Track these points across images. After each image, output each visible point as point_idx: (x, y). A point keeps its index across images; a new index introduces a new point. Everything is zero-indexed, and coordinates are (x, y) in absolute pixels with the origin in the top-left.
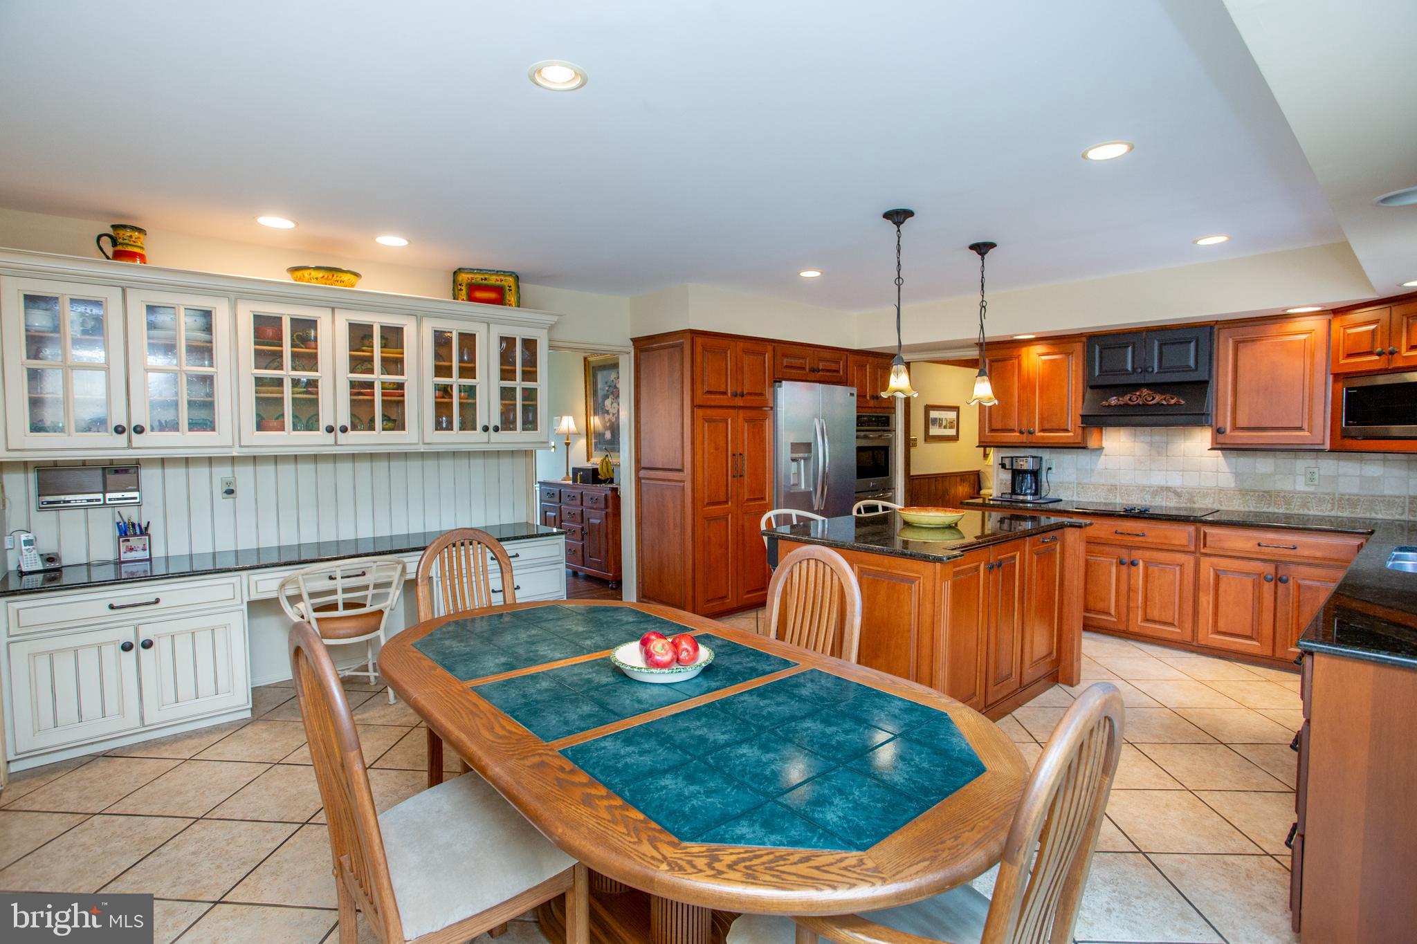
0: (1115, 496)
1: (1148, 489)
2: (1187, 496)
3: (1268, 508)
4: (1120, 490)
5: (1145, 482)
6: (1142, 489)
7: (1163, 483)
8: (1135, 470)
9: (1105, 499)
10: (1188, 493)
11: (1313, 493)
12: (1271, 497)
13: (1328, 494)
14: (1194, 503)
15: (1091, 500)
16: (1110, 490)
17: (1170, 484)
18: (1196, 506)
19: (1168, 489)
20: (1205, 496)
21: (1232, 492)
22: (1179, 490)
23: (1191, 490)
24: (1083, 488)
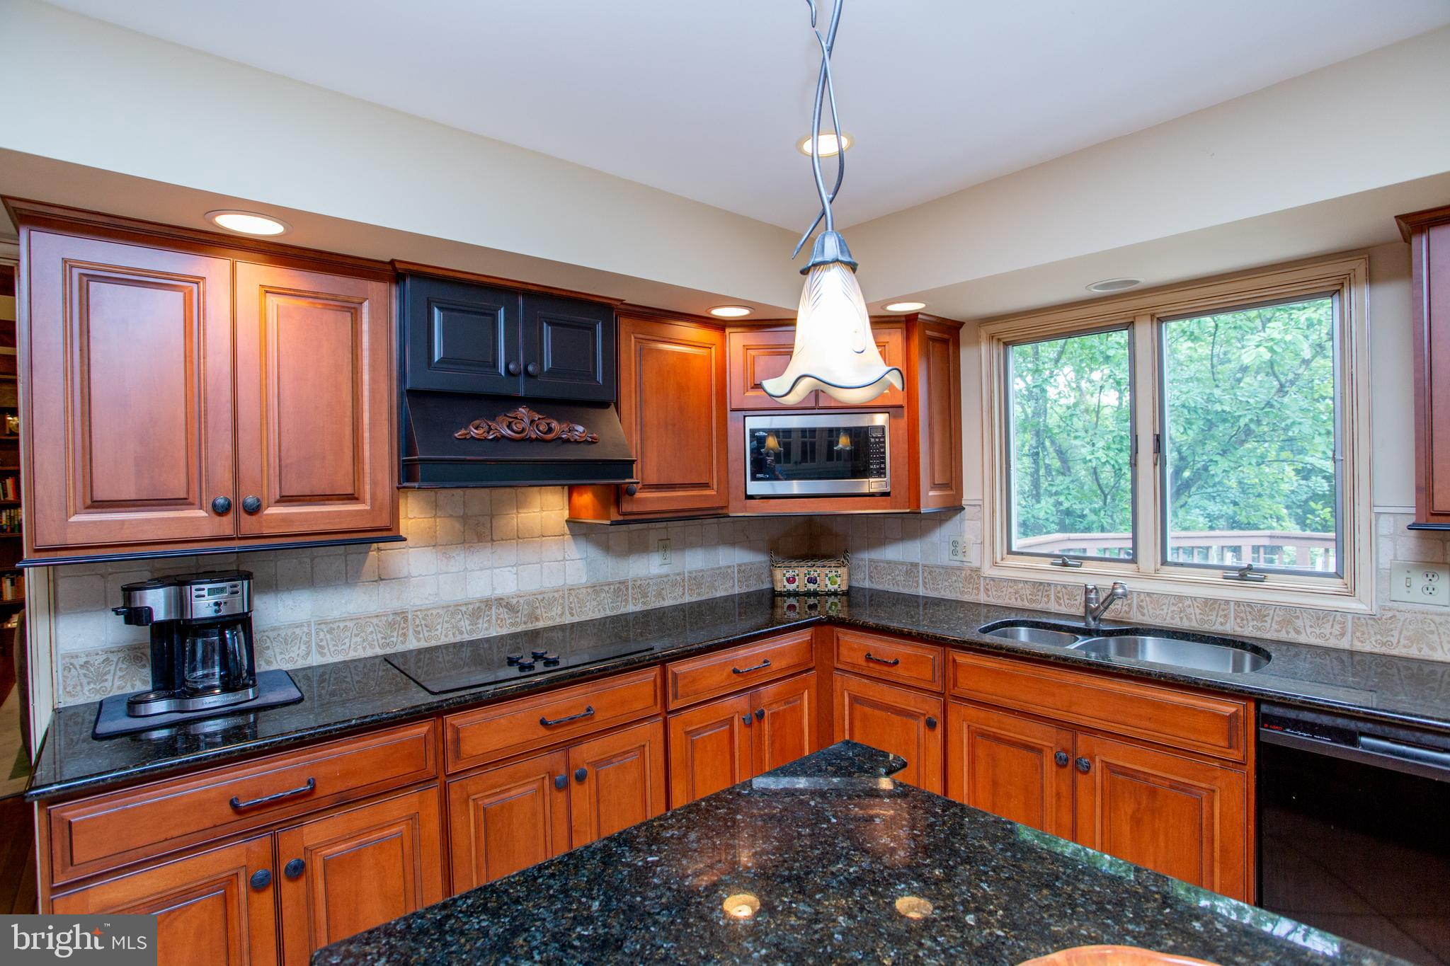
0: (404, 634)
1: (464, 609)
2: (526, 610)
3: (625, 607)
4: (414, 620)
5: (459, 596)
6: (454, 609)
7: (487, 593)
8: (437, 574)
9: (382, 646)
10: (528, 603)
11: (667, 576)
12: (627, 589)
13: (678, 574)
14: (537, 619)
15: (352, 655)
16: (391, 625)
17: (499, 592)
18: (540, 625)
19: (500, 602)
20: (550, 604)
21: (584, 590)
22: (514, 601)
23: (531, 598)
24: (330, 631)
